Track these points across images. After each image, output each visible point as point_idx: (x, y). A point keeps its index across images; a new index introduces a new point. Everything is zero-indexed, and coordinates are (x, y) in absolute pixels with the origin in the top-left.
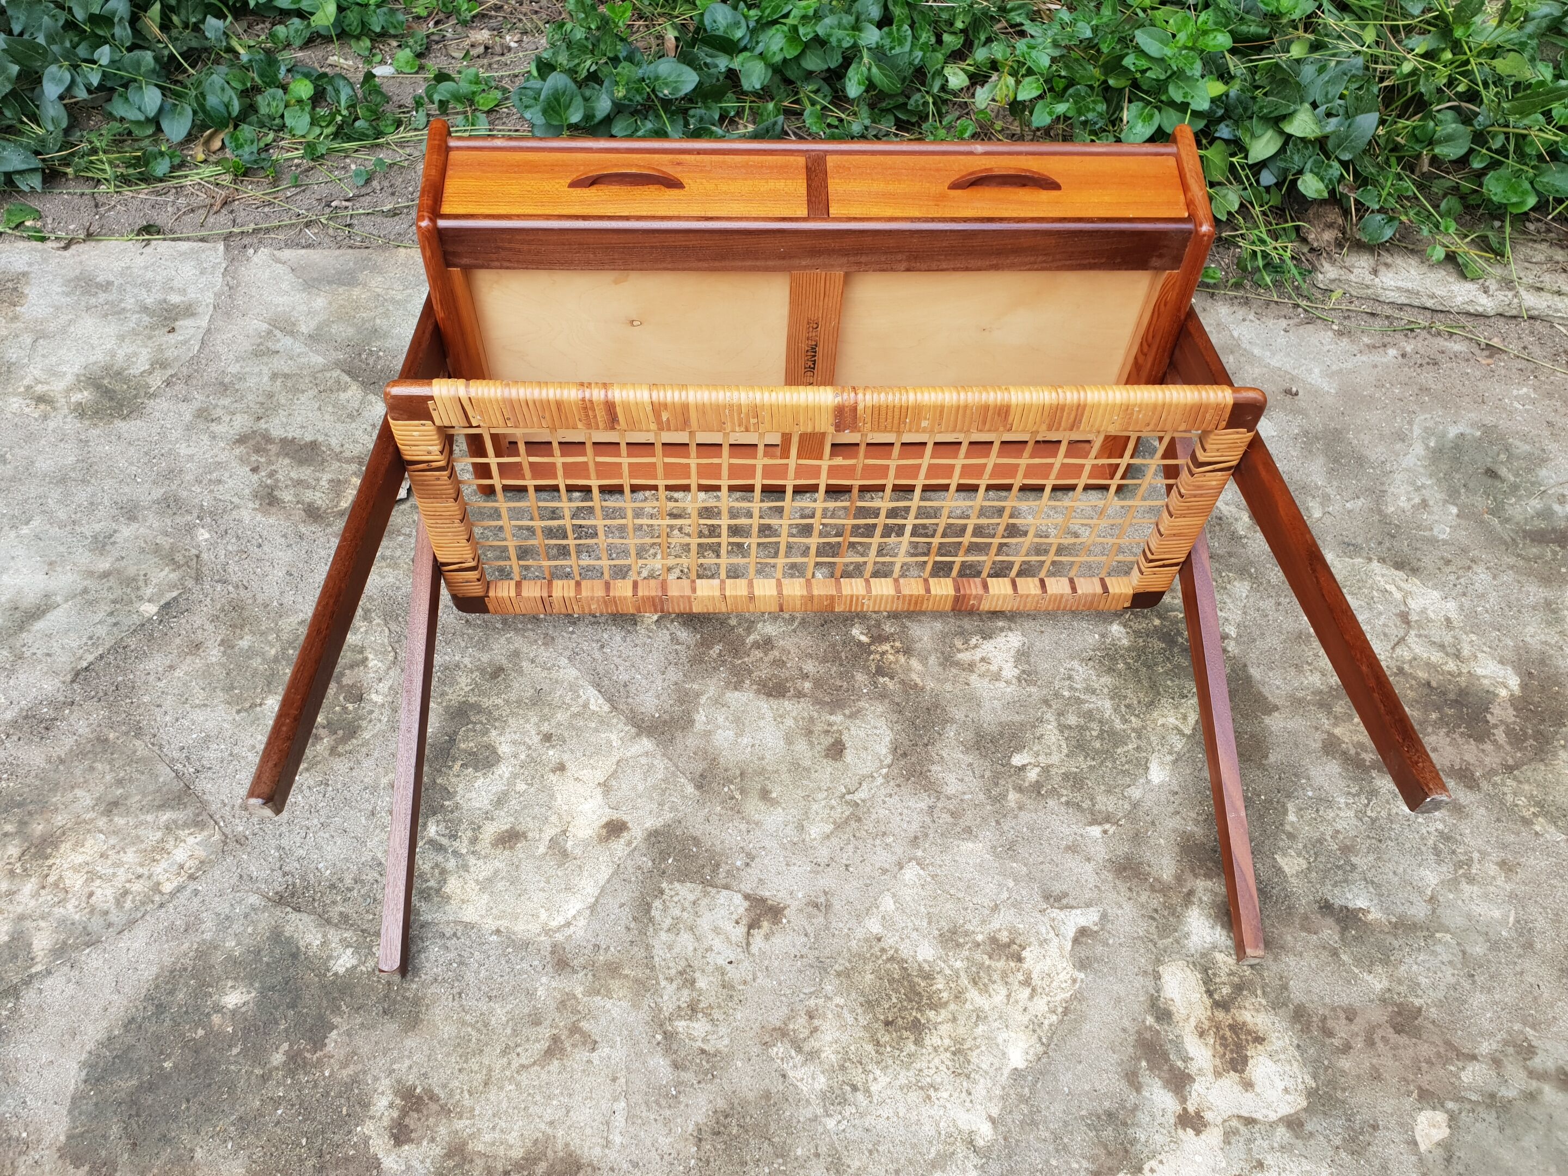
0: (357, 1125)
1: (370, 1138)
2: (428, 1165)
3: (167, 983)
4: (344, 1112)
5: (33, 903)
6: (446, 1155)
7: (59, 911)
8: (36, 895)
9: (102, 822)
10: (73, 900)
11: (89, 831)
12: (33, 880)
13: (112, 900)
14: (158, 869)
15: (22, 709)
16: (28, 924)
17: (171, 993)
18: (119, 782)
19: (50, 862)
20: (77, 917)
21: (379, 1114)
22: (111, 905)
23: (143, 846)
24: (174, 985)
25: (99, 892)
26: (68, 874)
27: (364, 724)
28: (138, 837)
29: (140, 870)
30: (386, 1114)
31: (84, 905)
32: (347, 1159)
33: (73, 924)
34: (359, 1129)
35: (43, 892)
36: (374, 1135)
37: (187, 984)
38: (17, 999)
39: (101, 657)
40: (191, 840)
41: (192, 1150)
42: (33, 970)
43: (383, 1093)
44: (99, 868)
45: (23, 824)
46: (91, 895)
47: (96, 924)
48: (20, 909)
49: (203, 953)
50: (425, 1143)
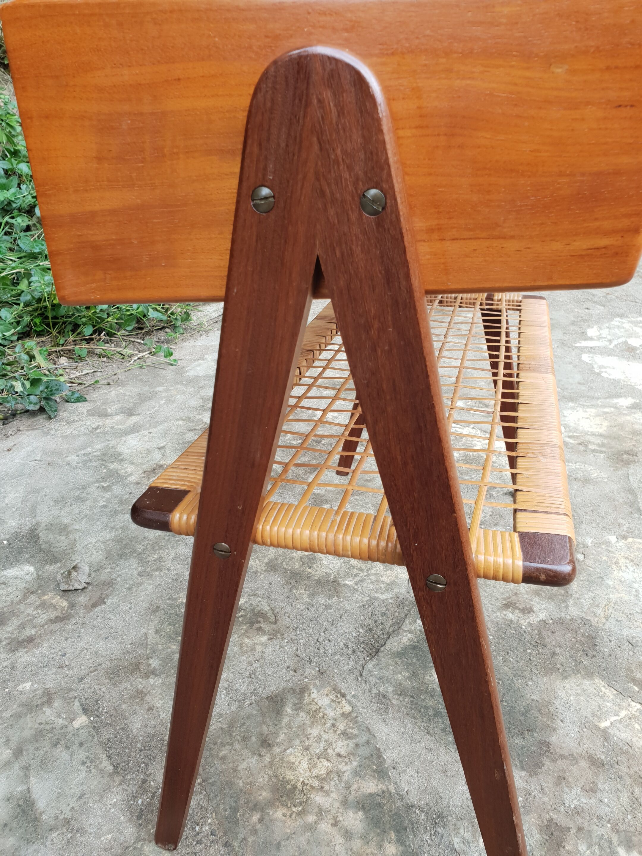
0: (521, 628)
1: (529, 623)
2: (544, 602)
3: (420, 711)
4: (514, 632)
5: (334, 795)
6: (538, 596)
7: (346, 777)
8: (327, 793)
9: (277, 750)
10: (340, 766)
11: (281, 759)
12: (312, 796)
13: (348, 742)
14: (331, 714)
15: (130, 820)
16: (351, 798)
17: (426, 708)
18: (245, 739)
19: (299, 785)
20: (355, 763)
21: (516, 618)
22: (351, 743)
23: (308, 724)
24: (422, 707)
25: (338, 750)
26: (315, 772)
27: (258, 609)
28: (299, 727)
29: (328, 725)
30: (516, 615)
31: (346, 760)
32: (540, 634)
33: (360, 766)
34: (524, 627)
35: (326, 788)
36: (528, 621)
37: (424, 700)
38: (413, 806)
39: (109, 757)
40: (313, 696)
41: (533, 700)
42: (393, 791)
43: (505, 615)
44: (317, 751)
45: (256, 807)
46: (339, 755)
47: (364, 751)
48: (337, 804)
49: (401, 692)
50: (532, 603)
